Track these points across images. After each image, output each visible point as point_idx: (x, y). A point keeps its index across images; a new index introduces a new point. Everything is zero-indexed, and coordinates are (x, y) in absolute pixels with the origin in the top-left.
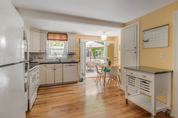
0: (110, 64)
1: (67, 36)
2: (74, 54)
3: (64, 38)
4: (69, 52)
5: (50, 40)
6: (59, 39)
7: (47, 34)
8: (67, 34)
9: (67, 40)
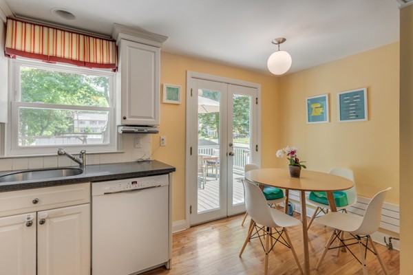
0: (295, 174)
1: (117, 49)
2: (149, 129)
3: (101, 53)
4: (126, 122)
5: (23, 53)
6: (74, 57)
7: (5, 26)
8: (114, 41)
9: (114, 67)
